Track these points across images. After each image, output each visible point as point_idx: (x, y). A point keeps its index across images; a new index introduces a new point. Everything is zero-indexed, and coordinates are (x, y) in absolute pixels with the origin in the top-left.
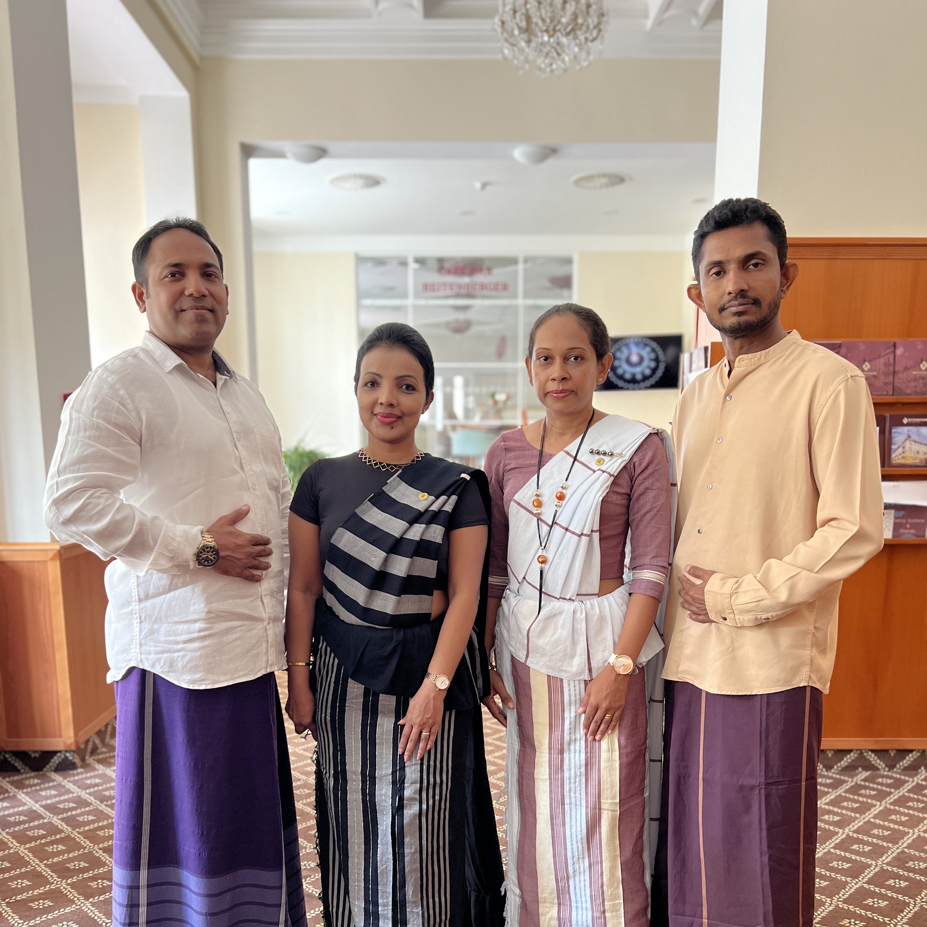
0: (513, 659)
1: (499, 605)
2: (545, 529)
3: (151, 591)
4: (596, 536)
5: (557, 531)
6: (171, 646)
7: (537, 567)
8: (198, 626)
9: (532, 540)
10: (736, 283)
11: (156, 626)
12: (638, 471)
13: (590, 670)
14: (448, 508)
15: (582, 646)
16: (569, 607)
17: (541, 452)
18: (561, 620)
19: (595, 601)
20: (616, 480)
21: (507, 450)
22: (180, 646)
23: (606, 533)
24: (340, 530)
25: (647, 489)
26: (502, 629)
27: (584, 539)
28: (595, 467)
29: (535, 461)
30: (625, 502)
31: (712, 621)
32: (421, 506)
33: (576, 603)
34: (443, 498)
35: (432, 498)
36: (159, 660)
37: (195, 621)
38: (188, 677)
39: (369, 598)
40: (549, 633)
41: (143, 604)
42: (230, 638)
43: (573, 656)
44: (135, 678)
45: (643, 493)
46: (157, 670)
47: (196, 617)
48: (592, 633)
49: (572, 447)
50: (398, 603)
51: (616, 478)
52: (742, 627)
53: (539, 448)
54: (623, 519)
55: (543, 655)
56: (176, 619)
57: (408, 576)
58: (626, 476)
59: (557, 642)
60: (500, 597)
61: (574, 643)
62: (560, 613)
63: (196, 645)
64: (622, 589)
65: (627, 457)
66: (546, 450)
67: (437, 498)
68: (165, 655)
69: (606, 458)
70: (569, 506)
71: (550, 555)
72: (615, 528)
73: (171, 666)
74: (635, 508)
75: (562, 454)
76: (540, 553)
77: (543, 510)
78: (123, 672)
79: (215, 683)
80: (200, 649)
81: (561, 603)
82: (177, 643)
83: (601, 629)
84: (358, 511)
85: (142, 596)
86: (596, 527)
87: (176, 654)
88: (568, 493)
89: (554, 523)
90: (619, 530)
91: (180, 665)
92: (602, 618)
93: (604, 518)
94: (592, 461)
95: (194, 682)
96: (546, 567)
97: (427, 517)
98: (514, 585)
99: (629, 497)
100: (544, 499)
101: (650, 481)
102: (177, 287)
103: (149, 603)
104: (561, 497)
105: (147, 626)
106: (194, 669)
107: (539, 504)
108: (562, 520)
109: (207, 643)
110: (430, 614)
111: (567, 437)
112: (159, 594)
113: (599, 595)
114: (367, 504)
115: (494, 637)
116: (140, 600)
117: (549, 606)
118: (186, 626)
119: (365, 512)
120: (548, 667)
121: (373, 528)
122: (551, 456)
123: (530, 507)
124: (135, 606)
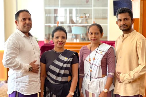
0: (86, 90)
1: (83, 80)
2: (91, 65)
3: (19, 77)
4: (101, 66)
5: (93, 65)
6: (22, 87)
7: (90, 72)
8: (27, 83)
9: (89, 67)
10: (123, 23)
11: (19, 83)
12: (108, 54)
13: (100, 92)
14: (71, 60)
15: (98, 88)
16: (96, 80)
17: (90, 50)
18: (94, 82)
19: (101, 79)
20: (104, 56)
21: (84, 50)
22: (24, 87)
23: (103, 66)
24: (51, 65)
25: (110, 57)
26: (83, 84)
27: (98, 67)
28: (100, 54)
29: (89, 52)
30: (106, 60)
31: (121, 82)
32: (66, 60)
33: (97, 79)
34: (70, 58)
35: (68, 59)
36: (20, 90)
37: (27, 82)
38: (25, 93)
39: (56, 78)
40: (92, 85)
41: (17, 79)
42: (32, 85)
43: (97, 89)
44: (15, 93)
45: (109, 58)
46: (19, 92)
47: (27, 81)
48: (100, 85)
49: (96, 50)
50: (62, 79)
51: (104, 55)
52: (126, 83)
53: (90, 49)
54: (106, 63)
55: (91, 89)
56: (23, 82)
57: (64, 74)
58: (106, 55)
59: (94, 87)
60: (83, 78)
61: (97, 87)
62: (94, 81)
63: (27, 87)
64: (106, 76)
65: (106, 52)
66: (91, 50)
67: (69, 59)
68: (21, 89)
69: (102, 52)
70: (95, 61)
71: (92, 70)
72: (104, 65)
73: (22, 91)
74: (108, 61)
75: (94, 51)
76: (90, 69)
77: (91, 61)
78: (12, 92)
79: (30, 94)
80: (28, 87)
81: (95, 79)
82: (23, 86)
83: (102, 84)
84: (54, 62)
85: (17, 77)
86: (101, 65)
87: (23, 89)
88: (95, 58)
89: (93, 64)
90: (105, 65)
91: (24, 90)
92: (102, 82)
93: (102, 63)
94: (100, 52)
95: (26, 94)
96: (92, 72)
97: (67, 62)
98: (85, 76)
99: (107, 59)
100: (91, 59)
101: (110, 56)
102: (24, 22)
103: (18, 79)
104: (94, 59)
105: (17, 83)
106: (26, 91)
107: (90, 60)
108: (94, 63)
109: (29, 86)
110: (67, 81)
111: (95, 48)
112: (20, 77)
113: (102, 77)
114: (55, 60)
115: (82, 86)
116: (16, 78)
117: (92, 80)
118: (25, 83)
119: (55, 62)
120: (92, 92)
121: (57, 65)
122: (92, 51)
123: (88, 61)
124: (15, 80)
